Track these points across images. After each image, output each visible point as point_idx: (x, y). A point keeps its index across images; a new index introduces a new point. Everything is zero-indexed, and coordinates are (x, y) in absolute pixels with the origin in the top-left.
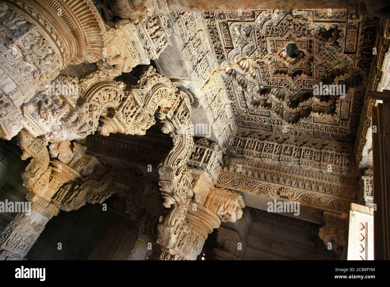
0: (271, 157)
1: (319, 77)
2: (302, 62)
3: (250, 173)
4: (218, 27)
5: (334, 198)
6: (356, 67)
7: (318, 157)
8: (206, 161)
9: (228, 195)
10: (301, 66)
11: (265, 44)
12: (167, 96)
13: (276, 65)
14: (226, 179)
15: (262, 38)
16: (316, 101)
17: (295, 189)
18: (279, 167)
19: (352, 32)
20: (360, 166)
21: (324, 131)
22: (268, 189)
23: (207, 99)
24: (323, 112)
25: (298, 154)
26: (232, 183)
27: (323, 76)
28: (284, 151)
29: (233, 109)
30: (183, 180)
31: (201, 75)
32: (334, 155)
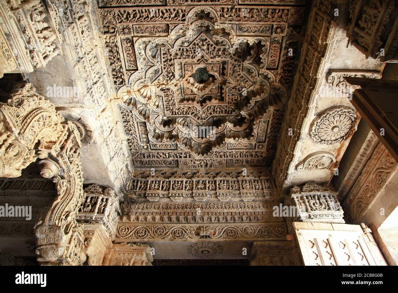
0: (182, 195)
1: (231, 101)
2: (213, 87)
3: (158, 217)
4: (119, 44)
5: (261, 225)
6: (277, 84)
7: (235, 186)
8: (102, 212)
9: (132, 250)
10: (211, 91)
11: (172, 67)
12: (51, 125)
13: (183, 92)
14: (127, 230)
15: (168, 61)
16: (229, 126)
17: (216, 225)
18: (193, 204)
19: (275, 47)
20: (285, 186)
21: (239, 158)
22: (184, 232)
23: (103, 131)
24: (239, 137)
25: (212, 186)
26: (136, 233)
27: (236, 100)
28: (196, 186)
29: (130, 146)
30: (74, 239)
31: (97, 100)
32: (253, 181)
